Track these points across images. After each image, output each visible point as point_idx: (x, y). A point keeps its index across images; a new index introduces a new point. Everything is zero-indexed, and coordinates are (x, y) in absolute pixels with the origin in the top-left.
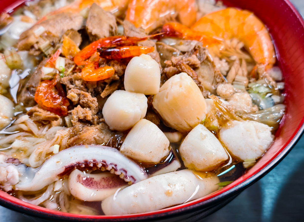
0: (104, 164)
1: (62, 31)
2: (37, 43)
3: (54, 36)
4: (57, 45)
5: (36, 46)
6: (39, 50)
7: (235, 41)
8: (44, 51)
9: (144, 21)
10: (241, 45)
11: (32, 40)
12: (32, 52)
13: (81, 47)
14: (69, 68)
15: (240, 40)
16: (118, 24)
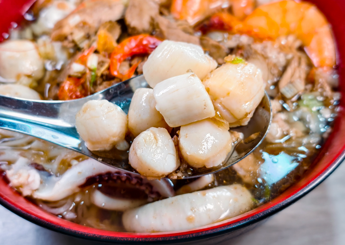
0: (129, 177)
1: (100, 22)
2: (72, 34)
3: (90, 27)
4: (93, 38)
5: (70, 38)
6: (73, 41)
7: (291, 39)
8: (78, 43)
9: (191, 13)
10: (298, 44)
11: (66, 30)
12: (66, 43)
13: (119, 41)
14: (102, 66)
15: (298, 38)
16: (161, 13)
